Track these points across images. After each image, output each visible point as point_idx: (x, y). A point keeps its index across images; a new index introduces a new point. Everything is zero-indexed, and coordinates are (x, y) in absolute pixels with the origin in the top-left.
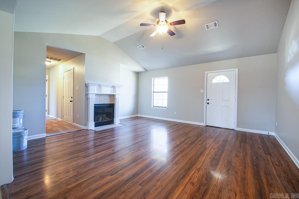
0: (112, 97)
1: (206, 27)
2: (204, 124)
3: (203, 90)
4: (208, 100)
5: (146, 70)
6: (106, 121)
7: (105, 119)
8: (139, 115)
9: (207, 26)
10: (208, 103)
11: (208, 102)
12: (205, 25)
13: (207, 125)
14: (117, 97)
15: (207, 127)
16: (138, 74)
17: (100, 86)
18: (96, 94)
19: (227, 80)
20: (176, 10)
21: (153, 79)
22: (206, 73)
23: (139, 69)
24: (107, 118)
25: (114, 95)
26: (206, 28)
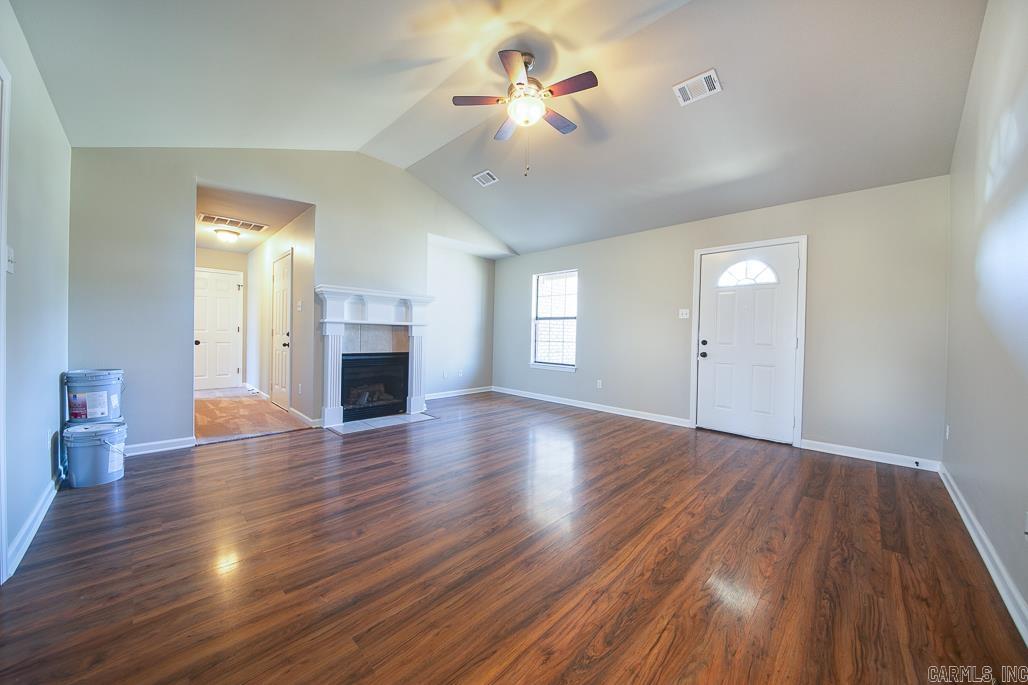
0: (402, 331)
1: (678, 94)
2: (688, 423)
3: (688, 311)
4: (704, 343)
5: (514, 252)
6: (381, 403)
7: (379, 399)
8: (494, 389)
9: (682, 91)
10: (704, 355)
11: (703, 349)
12: (676, 89)
13: (699, 425)
14: (415, 332)
15: (699, 434)
16: (490, 264)
17: (360, 300)
18: (346, 324)
19: (768, 276)
20: (570, 45)
21: (535, 277)
22: (697, 253)
23: (492, 249)
24: (386, 396)
25: (406, 328)
26: (681, 99)
